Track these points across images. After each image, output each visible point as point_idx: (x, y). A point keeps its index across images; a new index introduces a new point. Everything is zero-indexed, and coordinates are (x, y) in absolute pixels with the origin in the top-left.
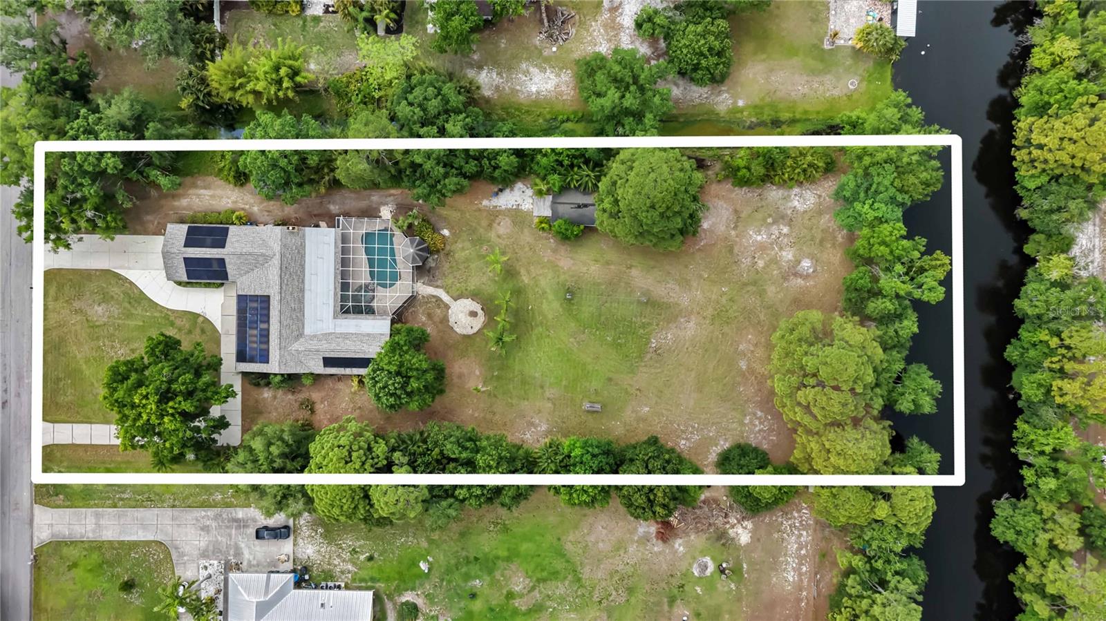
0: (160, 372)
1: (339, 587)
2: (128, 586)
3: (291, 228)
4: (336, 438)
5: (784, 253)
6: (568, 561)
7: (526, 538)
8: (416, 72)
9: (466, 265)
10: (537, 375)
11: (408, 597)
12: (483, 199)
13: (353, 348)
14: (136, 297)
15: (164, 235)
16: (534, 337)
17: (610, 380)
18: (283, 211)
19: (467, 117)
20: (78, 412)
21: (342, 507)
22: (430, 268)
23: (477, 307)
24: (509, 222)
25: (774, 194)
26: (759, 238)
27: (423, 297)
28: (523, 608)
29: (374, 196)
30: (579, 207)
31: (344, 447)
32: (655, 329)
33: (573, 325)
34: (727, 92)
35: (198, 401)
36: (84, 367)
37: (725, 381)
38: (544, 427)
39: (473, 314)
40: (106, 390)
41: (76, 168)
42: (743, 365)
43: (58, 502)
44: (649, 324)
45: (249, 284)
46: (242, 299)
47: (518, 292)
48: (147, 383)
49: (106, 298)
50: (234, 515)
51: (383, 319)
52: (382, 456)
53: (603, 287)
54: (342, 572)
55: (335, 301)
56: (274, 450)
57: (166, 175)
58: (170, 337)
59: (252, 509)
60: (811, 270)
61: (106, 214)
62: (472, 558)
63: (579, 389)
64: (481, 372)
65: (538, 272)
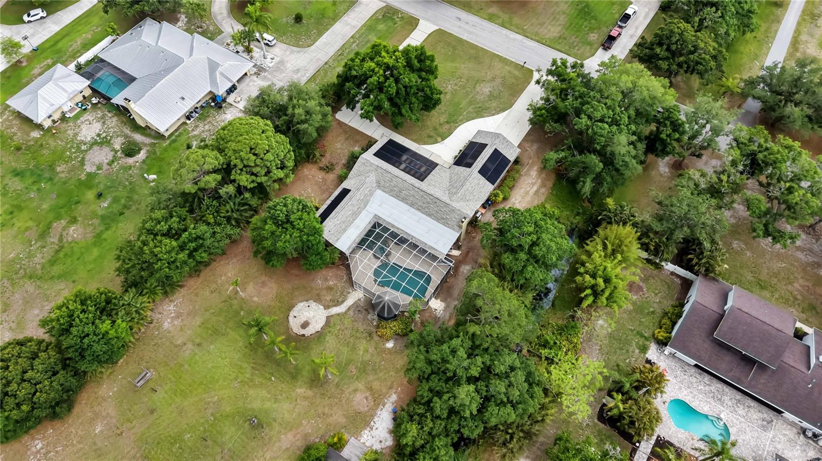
1: (188, 118)
2: (298, 19)
3: (465, 220)
6: (52, 278)
7: (101, 257)
9: (351, 345)
10: (212, 347)
11: (142, 155)
12: (399, 398)
16: (245, 365)
22: (369, 313)
23: (308, 332)
24: (362, 409)
27: (349, 293)
28: (55, 224)
29: (458, 304)
33: (228, 409)
38: (166, 325)
45: (441, 175)
47: (294, 376)
49: (491, 97)
51: (349, 249)
55: (388, 223)
57: (557, 162)
58: (435, 106)
62: (125, 211)
63: (169, 376)
64: (254, 302)
65: (299, 406)
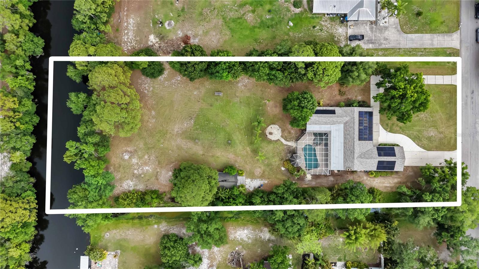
0: (406, 107)
1: (328, 14)
2: (419, 14)
3: (350, 170)
4: (330, 79)
5: (136, 161)
6: (229, 27)
7: (247, 37)
8: (297, 238)
9: (274, 155)
10: (243, 107)
11: (298, 10)
12: (267, 183)
13: (323, 118)
14: (416, 139)
15: (404, 166)
16: (244, 124)
17: (211, 106)
18: (353, 177)
19: (275, 219)
20: (441, 89)
21: (327, 49)
22: (289, 153)
23: (269, 137)
24: (256, 174)
25: (141, 187)
26: (147, 168)
27: (293, 141)
28: (248, 6)
29: (314, 184)
30: (225, 181)
31: (326, 75)
32: (192, 128)
33: (227, 129)
34: (162, 231)
35: (389, 95)
36: (438, 109)
37: (161, 105)
38: (240, 85)
39: (271, 133)
40: (429, 99)
41: (443, 195)
42: (153, 113)
43: (449, 50)
44: (195, 130)
45: (368, 146)
46: (371, 139)
47: (252, 143)
48: (411, 102)
49: (429, 139)
50: (373, 46)
51: (309, 131)
52: (310, 71)
53: (215, 146)
54: (326, 21)
55: (330, 139)
56: (356, 74)
57: (404, 192)
58: (401, 122)
59: (366, 48)
60: (124, 154)
61: (429, 175)
62: (270, 27)
63: (225, 101)
64: (267, 108)
65: (243, 152)
